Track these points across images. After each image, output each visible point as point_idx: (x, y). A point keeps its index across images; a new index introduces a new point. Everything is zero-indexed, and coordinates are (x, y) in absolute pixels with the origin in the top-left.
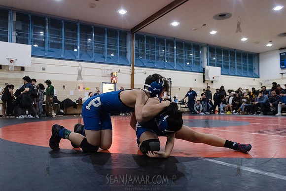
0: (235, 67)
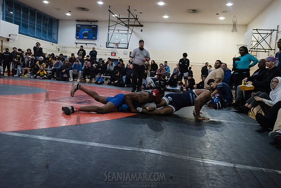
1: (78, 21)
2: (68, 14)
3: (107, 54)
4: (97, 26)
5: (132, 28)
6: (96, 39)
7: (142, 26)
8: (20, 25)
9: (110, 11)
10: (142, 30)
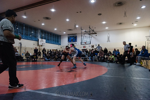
0: (51, 40)
1: (68, 35)
2: (65, 33)
3: (82, 47)
4: (76, 36)
5: (91, 35)
6: (76, 41)
7: (96, 33)
8: (46, 40)
9: (81, 29)
10: (96, 35)
